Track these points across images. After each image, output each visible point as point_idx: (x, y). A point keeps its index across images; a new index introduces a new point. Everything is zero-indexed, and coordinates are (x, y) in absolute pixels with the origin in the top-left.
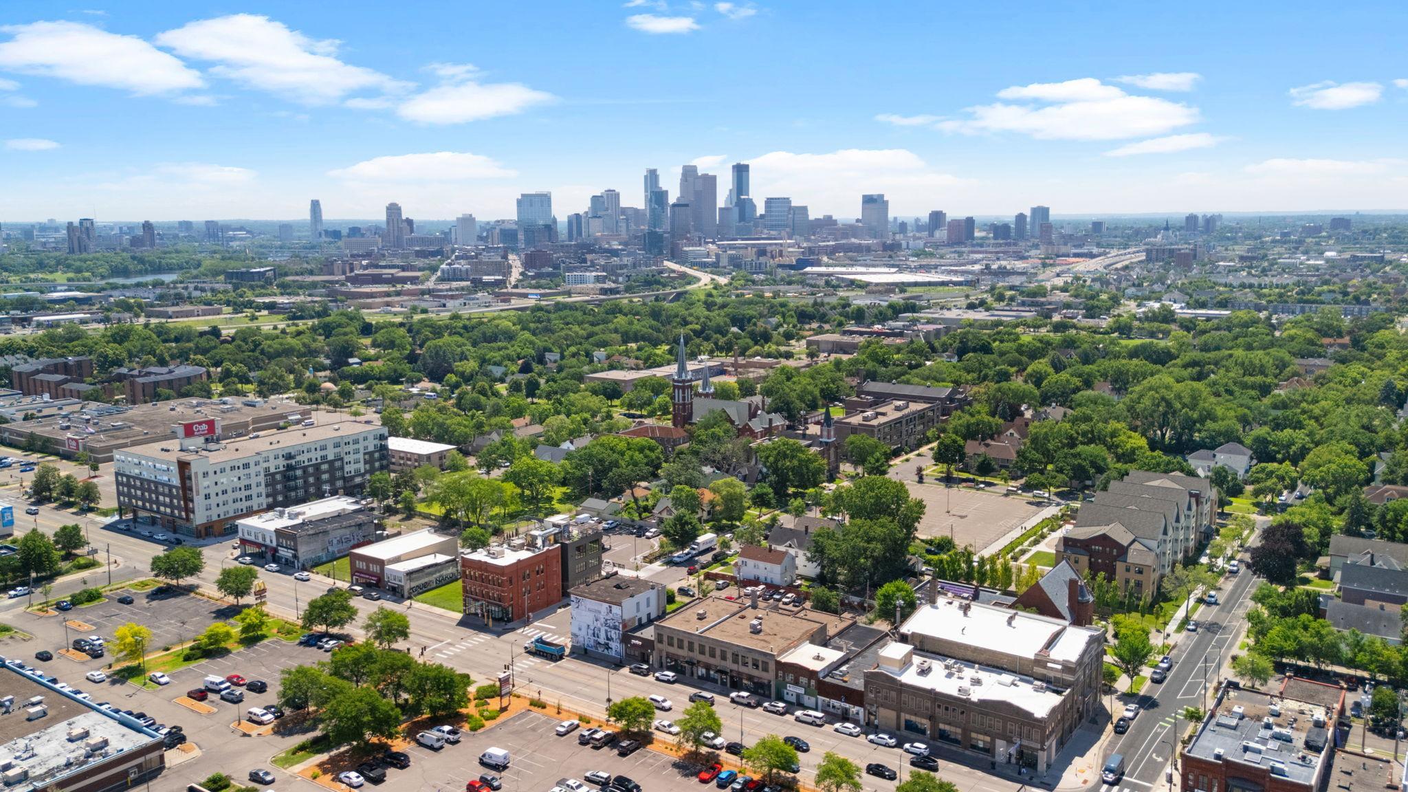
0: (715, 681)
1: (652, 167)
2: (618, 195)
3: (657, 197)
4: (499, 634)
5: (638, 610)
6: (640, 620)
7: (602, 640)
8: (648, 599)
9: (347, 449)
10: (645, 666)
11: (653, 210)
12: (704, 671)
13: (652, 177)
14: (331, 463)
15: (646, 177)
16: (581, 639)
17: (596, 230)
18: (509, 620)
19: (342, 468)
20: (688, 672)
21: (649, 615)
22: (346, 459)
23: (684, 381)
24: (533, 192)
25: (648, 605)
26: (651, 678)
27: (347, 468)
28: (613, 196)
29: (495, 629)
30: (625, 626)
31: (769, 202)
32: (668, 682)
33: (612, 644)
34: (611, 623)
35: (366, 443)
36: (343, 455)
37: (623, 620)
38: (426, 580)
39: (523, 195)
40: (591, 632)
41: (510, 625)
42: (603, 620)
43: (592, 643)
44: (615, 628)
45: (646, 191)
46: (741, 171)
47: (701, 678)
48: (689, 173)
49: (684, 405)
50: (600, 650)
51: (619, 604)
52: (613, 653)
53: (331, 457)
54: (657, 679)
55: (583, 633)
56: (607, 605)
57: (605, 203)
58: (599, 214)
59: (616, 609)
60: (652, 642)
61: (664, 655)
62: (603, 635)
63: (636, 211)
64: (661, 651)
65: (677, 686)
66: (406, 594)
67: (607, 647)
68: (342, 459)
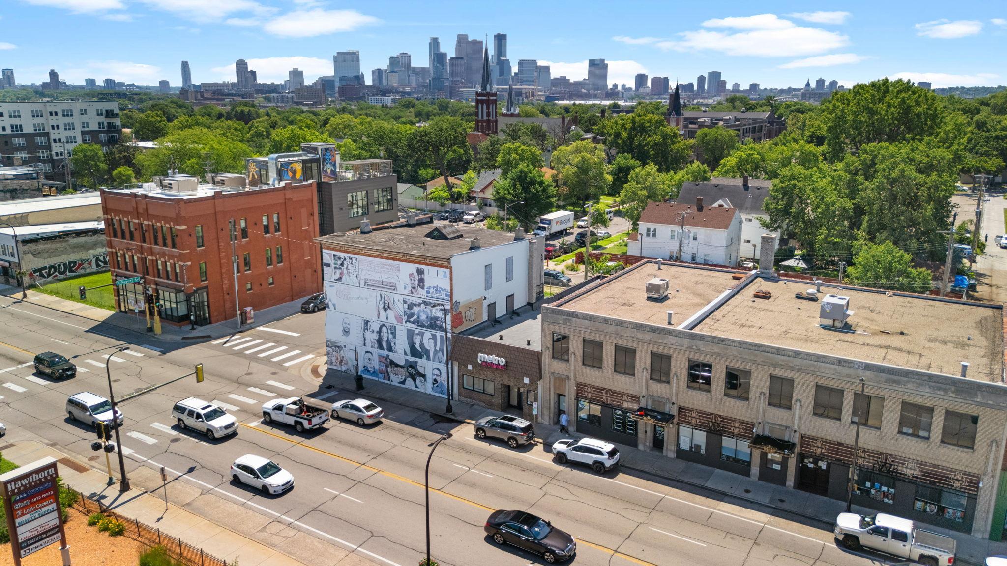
0: (740, 467)
1: (435, 37)
2: (409, 57)
3: (438, 57)
4: (166, 348)
5: (488, 286)
6: (492, 307)
7: (400, 356)
8: (509, 262)
9: (53, 121)
10: (520, 423)
11: (435, 68)
12: (700, 437)
13: (435, 43)
14: (29, 137)
15: (430, 44)
16: (348, 355)
17: (393, 81)
18: (202, 321)
19: (48, 147)
20: (645, 438)
21: (510, 298)
22: (54, 135)
23: (488, 94)
24: (346, 51)
25: (509, 278)
26: (538, 456)
27: (56, 148)
28: (405, 58)
29: (168, 337)
30: (457, 320)
31: (521, 63)
32: (598, 469)
33: (426, 366)
34: (423, 313)
35: (85, 119)
36: (48, 129)
37: (455, 305)
38: (74, 257)
39: (338, 53)
40: (372, 337)
41: (200, 331)
42: (401, 307)
43: (375, 364)
44: (433, 324)
45: (430, 55)
46: (501, 39)
47: (689, 456)
48: (462, 40)
49: (488, 121)
50: (395, 380)
51: (445, 263)
52: (427, 388)
53: (28, 129)
54: (561, 459)
55: (354, 339)
56: (412, 268)
57: (400, 62)
58: (395, 70)
59: (435, 277)
60: (538, 355)
61: (570, 390)
62: (401, 343)
63: (423, 69)
64: (560, 380)
65: (624, 482)
66: (26, 280)
67: (415, 373)
68: (47, 135)
